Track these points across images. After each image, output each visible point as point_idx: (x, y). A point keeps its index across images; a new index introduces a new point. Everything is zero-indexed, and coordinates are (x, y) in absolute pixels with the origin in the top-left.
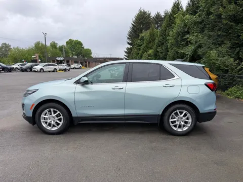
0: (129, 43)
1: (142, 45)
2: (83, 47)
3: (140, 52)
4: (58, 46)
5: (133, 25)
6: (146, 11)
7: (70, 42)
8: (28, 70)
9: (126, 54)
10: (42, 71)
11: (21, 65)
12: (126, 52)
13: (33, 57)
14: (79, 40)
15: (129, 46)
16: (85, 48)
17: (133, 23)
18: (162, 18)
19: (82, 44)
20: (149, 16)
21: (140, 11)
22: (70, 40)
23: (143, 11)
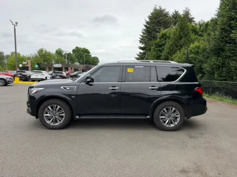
0: (141, 48)
2: (90, 55)
4: (63, 54)
5: (145, 26)
12: (137, 59)
13: (24, 63)
14: (86, 48)
17: (145, 24)
18: (182, 18)
19: (89, 53)
20: (166, 15)
22: (77, 48)
23: (158, 8)
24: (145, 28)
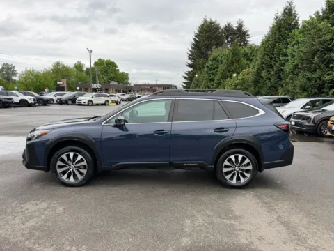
0: (190, 66)
1: (217, 68)
2: (118, 70)
3: (217, 78)
4: (84, 69)
5: (195, 40)
6: (213, 20)
7: (100, 63)
8: (70, 102)
9: (185, 81)
10: (90, 104)
11: (58, 95)
12: (185, 78)
13: (58, 83)
14: (112, 60)
15: (190, 69)
16: (121, 71)
17: (194, 37)
18: (235, 31)
19: (116, 66)
20: (217, 28)
21: (205, 21)
22: (100, 60)
23: (209, 20)
24: (194, 42)
